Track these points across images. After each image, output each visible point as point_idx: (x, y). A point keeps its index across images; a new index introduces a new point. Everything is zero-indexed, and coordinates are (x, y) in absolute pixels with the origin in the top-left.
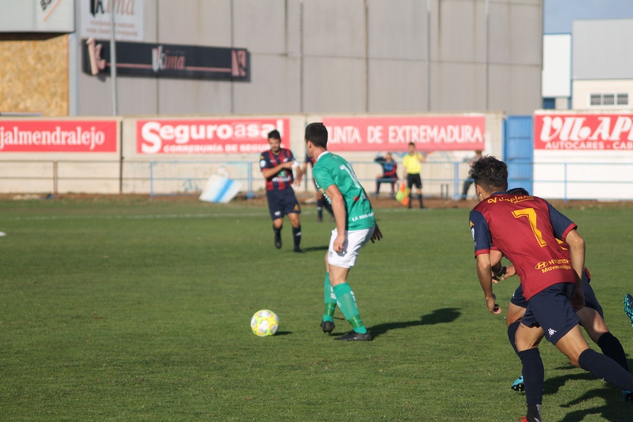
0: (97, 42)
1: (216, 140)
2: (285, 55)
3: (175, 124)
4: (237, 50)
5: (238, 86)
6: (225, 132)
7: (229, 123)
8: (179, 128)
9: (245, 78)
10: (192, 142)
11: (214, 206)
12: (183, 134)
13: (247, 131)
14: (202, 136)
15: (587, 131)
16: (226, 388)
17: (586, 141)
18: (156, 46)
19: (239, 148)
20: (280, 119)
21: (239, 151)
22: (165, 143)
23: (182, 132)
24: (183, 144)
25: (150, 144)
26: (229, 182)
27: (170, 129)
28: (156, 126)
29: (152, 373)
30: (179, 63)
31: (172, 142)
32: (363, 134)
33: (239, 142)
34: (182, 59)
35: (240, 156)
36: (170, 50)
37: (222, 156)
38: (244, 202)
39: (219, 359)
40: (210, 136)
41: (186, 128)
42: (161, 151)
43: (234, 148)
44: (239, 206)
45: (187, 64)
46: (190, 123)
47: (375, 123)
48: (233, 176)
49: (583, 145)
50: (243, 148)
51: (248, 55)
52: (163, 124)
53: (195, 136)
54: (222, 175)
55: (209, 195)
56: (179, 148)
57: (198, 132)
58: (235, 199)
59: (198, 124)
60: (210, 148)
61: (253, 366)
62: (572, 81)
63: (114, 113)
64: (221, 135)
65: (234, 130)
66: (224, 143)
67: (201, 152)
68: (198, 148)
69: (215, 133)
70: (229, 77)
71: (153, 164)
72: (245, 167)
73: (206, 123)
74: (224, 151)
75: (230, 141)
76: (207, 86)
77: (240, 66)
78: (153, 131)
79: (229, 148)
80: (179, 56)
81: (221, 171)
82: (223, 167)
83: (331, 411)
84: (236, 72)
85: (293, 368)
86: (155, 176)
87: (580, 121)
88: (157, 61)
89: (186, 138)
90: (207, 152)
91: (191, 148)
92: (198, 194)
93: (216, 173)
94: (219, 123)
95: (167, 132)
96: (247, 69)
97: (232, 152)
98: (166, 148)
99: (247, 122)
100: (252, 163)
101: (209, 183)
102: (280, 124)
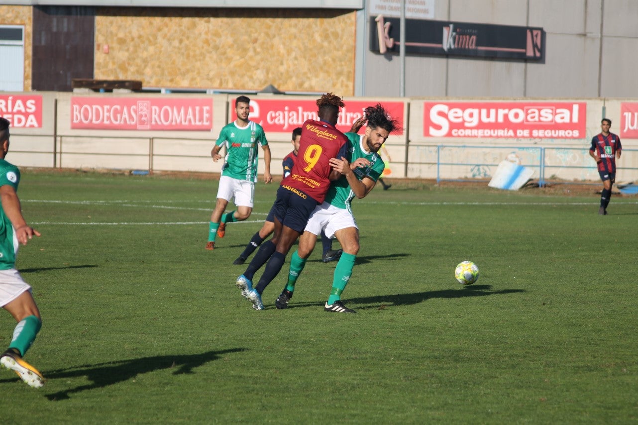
0: (386, 20)
1: (507, 124)
2: (585, 35)
3: (464, 107)
4: (532, 29)
5: (531, 66)
6: (517, 116)
7: (521, 106)
8: (468, 111)
9: (539, 59)
10: (481, 125)
11: (503, 193)
12: (471, 117)
13: (540, 116)
14: (492, 119)
16: (519, 387)
18: (447, 24)
19: (531, 133)
20: (575, 103)
21: (531, 136)
22: (453, 126)
23: (471, 115)
24: (471, 128)
25: (438, 127)
26: (520, 169)
27: (459, 112)
28: (444, 108)
29: (442, 368)
30: (471, 43)
31: (461, 126)
33: (532, 127)
34: (474, 38)
35: (533, 141)
36: (462, 29)
37: (515, 141)
38: (536, 190)
39: (511, 356)
40: (501, 119)
41: (475, 112)
42: (449, 134)
43: (526, 133)
44: (530, 194)
45: (478, 44)
46: (479, 106)
48: (523, 164)
50: (535, 133)
51: (543, 34)
52: (451, 106)
53: (485, 119)
54: (512, 161)
55: (498, 181)
56: (468, 132)
57: (488, 116)
58: (525, 186)
59: (488, 107)
60: (500, 132)
61: (547, 365)
63: (402, 94)
64: (512, 118)
65: (527, 114)
66: (516, 127)
67: (491, 136)
68: (488, 132)
69: (506, 116)
70: (523, 58)
71: (440, 148)
72: (538, 153)
73: (497, 107)
75: (522, 126)
76: (499, 66)
77: (535, 46)
78: (441, 114)
79: (520, 133)
80: (470, 36)
81: (512, 157)
82: (514, 152)
83: (630, 416)
84: (530, 53)
85: (589, 369)
86: (441, 161)
88: (448, 41)
89: (475, 122)
90: (497, 137)
91: (480, 132)
92: (485, 182)
93: (506, 159)
94: (510, 107)
95: (455, 115)
96: (542, 50)
97: (523, 137)
98: (454, 132)
99: (540, 106)
100: (545, 149)
101: (498, 169)
102: (576, 108)
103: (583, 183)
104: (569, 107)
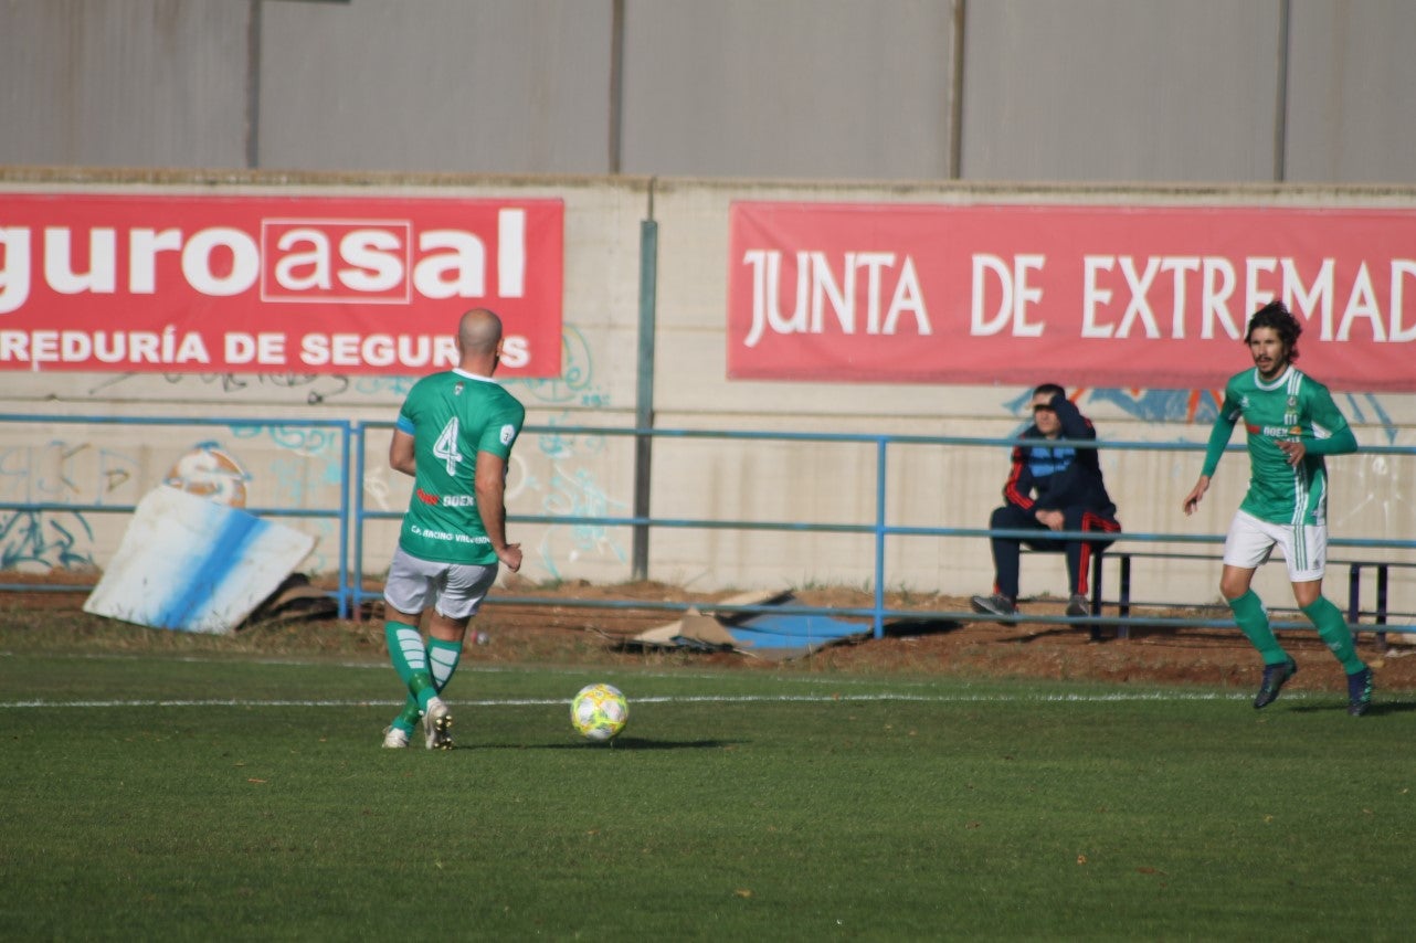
1: (173, 304)
7: (242, 215)
10: (45, 310)
11: (163, 645)
13: (338, 263)
14: (101, 278)
19: (293, 350)
20: (509, 204)
21: (294, 363)
26: (243, 526)
32: (947, 292)
33: (297, 319)
35: (303, 390)
37: (212, 386)
38: (321, 632)
40: (143, 279)
41: (15, 239)
43: (269, 347)
44: (291, 653)
46: (36, 214)
47: (1008, 235)
48: (253, 502)
50: (314, 348)
53: (61, 278)
54: (198, 490)
55: (134, 589)
57: (80, 262)
58: (265, 612)
59: (80, 217)
60: (142, 345)
64: (198, 275)
65: (273, 256)
66: (216, 318)
67: (93, 363)
68: (77, 344)
69: (168, 263)
72: (329, 447)
73: (125, 217)
74: (217, 362)
75: (248, 312)
79: (238, 347)
81: (198, 465)
82: (208, 445)
89: (14, 288)
90: (126, 366)
91: (40, 342)
92: (77, 583)
93: (172, 477)
94: (192, 217)
97: (254, 366)
99: (338, 217)
100: (365, 425)
101: (135, 527)
102: (512, 225)
103: (551, 595)
104: (482, 223)
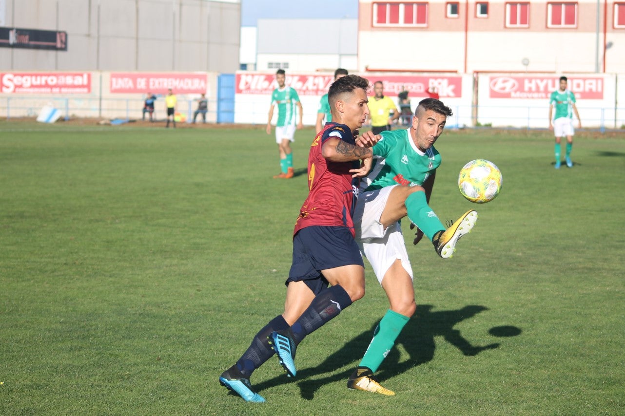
1: (47, 85)
2: (89, 35)
3: (22, 75)
4: (60, 32)
5: (60, 53)
6: (53, 81)
7: (54, 75)
8: (25, 78)
9: (64, 49)
10: (32, 86)
11: (45, 125)
12: (27, 81)
13: (65, 80)
14: (38, 83)
15: (266, 84)
16: (58, 232)
17: (266, 89)
18: (12, 29)
19: (60, 90)
20: (85, 73)
21: (60, 92)
22: (16, 86)
24: (27, 88)
25: (8, 87)
26: (55, 111)
27: (19, 78)
28: (11, 76)
29: (14, 222)
30: (26, 39)
31: (21, 86)
32: (135, 83)
33: (61, 87)
34: (27, 37)
35: (61, 95)
36: (20, 32)
37: (51, 95)
38: (63, 123)
39: (53, 215)
40: (43, 83)
41: (29, 78)
42: (14, 91)
43: (57, 90)
44: (60, 125)
45: (30, 40)
46: (31, 75)
47: (142, 76)
48: (56, 108)
49: (263, 92)
50: (63, 90)
51: (66, 35)
52: (15, 75)
53: (34, 83)
54: (50, 106)
55: (42, 118)
56: (25, 90)
57: (36, 81)
58: (57, 121)
59: (36, 75)
60: (43, 90)
61: (74, 219)
62: (257, 54)
64: (50, 82)
65: (58, 79)
66: (52, 87)
67: (38, 92)
68: (36, 90)
69: (46, 81)
70: (55, 48)
71: (9, 99)
72: (64, 101)
73: (41, 75)
75: (56, 86)
76: (42, 53)
77: (62, 41)
78: (10, 80)
79: (54, 90)
80: (25, 35)
81: (50, 103)
82: (51, 101)
83: (121, 246)
84: (59, 45)
85: (97, 221)
86: (10, 106)
87: (263, 78)
88: (12, 38)
89: (28, 84)
90: (42, 93)
91: (32, 90)
92: (35, 118)
93: (47, 105)
94: (49, 75)
95: (18, 80)
96: (65, 43)
97: (56, 92)
98: (17, 90)
99: (66, 75)
100: (68, 99)
101: (42, 111)
102: (85, 76)
104: (82, 75)
